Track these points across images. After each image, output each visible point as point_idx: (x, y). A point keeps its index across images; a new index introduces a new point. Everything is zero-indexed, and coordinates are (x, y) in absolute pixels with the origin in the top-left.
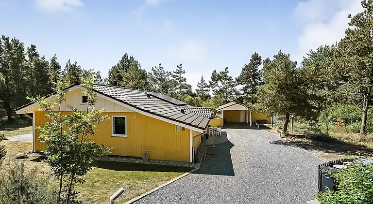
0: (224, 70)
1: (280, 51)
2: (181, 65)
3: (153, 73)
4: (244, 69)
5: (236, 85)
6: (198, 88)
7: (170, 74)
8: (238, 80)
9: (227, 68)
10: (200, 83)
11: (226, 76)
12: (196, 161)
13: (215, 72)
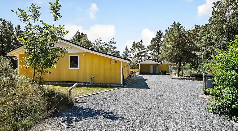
0: (139, 42)
1: (175, 22)
2: (113, 38)
3: (95, 43)
4: (152, 41)
5: (148, 51)
6: (124, 54)
7: (106, 44)
8: (148, 48)
9: (142, 40)
10: (125, 50)
11: (141, 45)
12: (124, 83)
13: (134, 43)
